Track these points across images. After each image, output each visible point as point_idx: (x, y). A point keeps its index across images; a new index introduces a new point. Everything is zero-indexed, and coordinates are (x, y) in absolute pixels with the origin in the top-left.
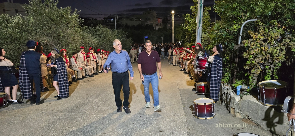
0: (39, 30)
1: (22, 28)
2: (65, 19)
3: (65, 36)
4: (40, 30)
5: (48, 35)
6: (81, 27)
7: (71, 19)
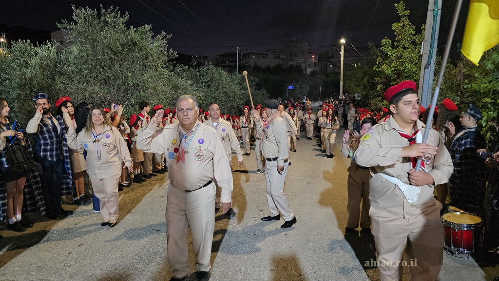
2: (140, 49)
3: (138, 85)
6: (171, 67)
7: (151, 49)
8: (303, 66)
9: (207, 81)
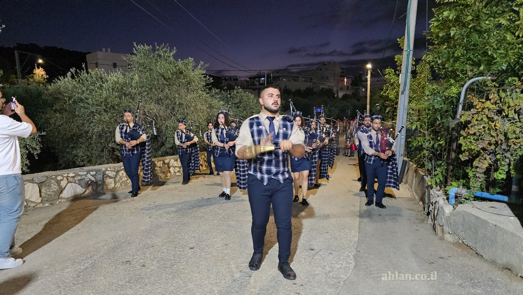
0: (146, 93)
1: (122, 90)
2: (185, 76)
3: (183, 104)
4: (148, 94)
5: (158, 101)
6: (208, 91)
7: (193, 77)
8: (335, 89)
9: (236, 102)
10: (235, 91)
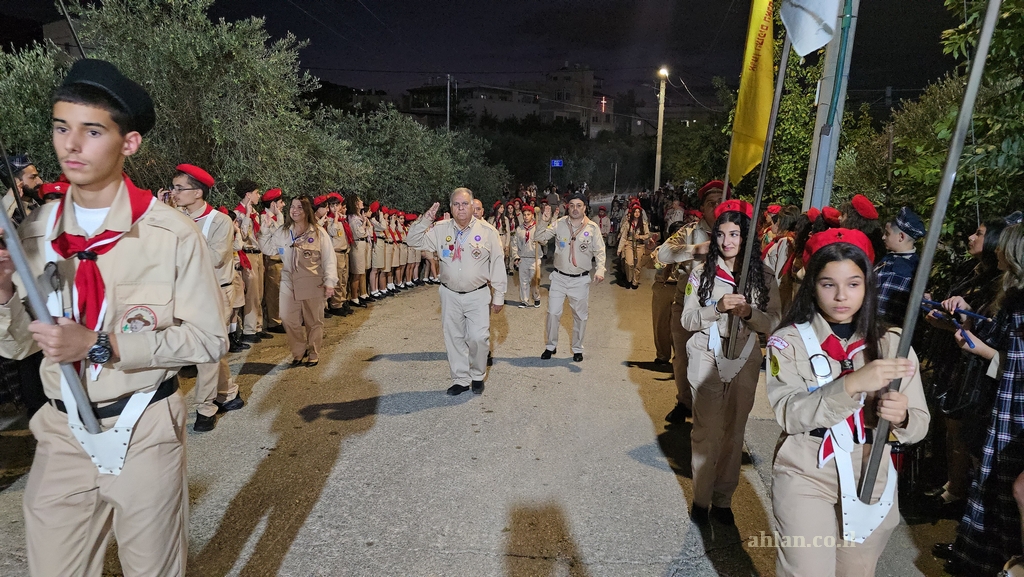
6: (307, 111)
7: (263, 69)
8: (583, 121)
9: (382, 141)
10: (380, 115)
